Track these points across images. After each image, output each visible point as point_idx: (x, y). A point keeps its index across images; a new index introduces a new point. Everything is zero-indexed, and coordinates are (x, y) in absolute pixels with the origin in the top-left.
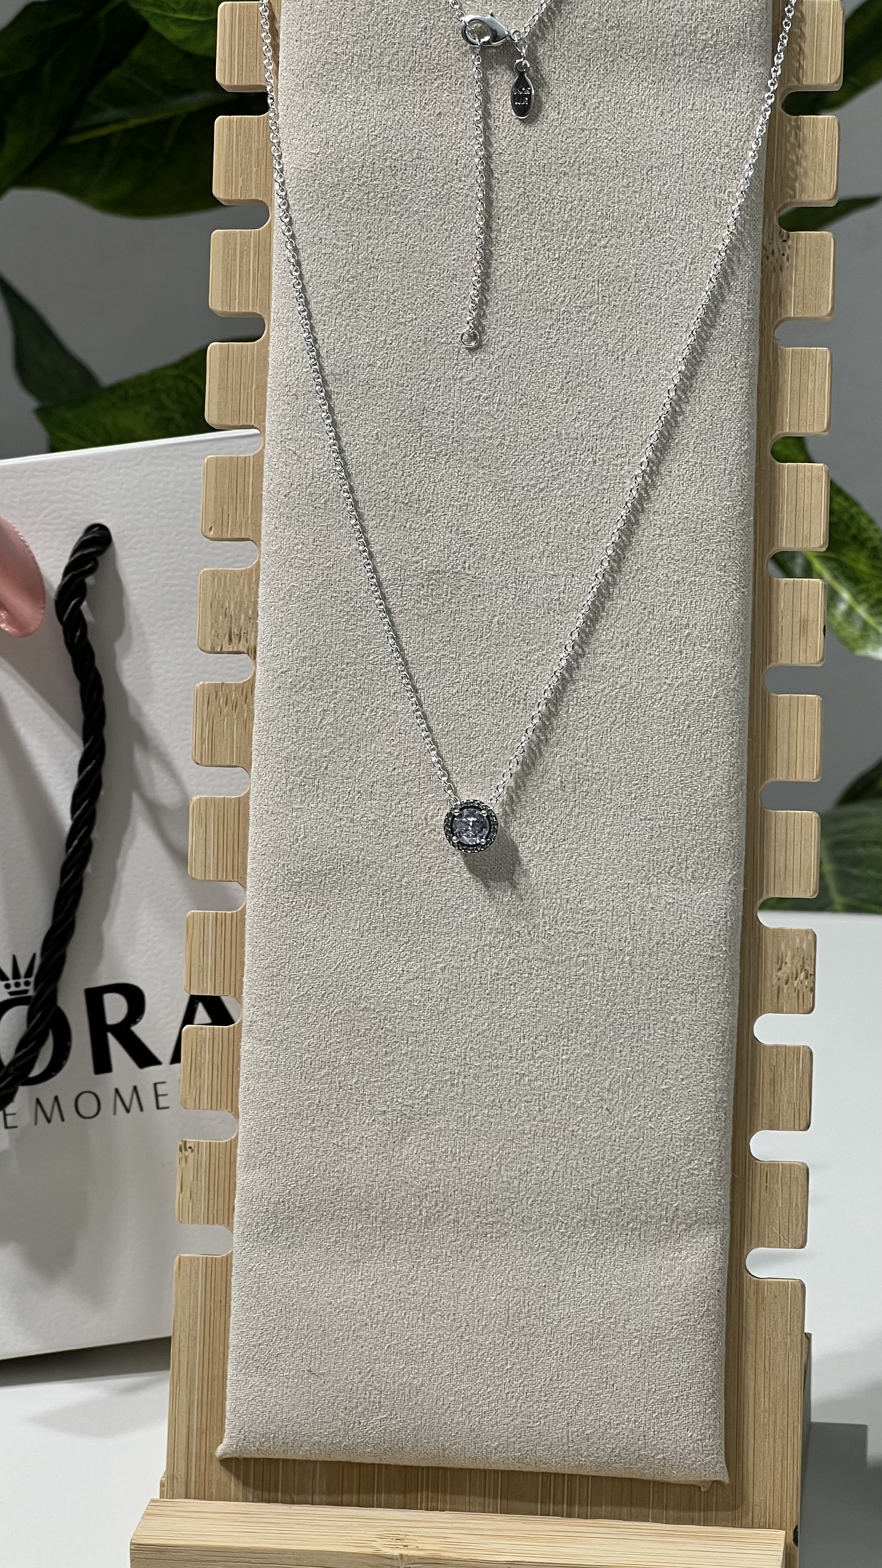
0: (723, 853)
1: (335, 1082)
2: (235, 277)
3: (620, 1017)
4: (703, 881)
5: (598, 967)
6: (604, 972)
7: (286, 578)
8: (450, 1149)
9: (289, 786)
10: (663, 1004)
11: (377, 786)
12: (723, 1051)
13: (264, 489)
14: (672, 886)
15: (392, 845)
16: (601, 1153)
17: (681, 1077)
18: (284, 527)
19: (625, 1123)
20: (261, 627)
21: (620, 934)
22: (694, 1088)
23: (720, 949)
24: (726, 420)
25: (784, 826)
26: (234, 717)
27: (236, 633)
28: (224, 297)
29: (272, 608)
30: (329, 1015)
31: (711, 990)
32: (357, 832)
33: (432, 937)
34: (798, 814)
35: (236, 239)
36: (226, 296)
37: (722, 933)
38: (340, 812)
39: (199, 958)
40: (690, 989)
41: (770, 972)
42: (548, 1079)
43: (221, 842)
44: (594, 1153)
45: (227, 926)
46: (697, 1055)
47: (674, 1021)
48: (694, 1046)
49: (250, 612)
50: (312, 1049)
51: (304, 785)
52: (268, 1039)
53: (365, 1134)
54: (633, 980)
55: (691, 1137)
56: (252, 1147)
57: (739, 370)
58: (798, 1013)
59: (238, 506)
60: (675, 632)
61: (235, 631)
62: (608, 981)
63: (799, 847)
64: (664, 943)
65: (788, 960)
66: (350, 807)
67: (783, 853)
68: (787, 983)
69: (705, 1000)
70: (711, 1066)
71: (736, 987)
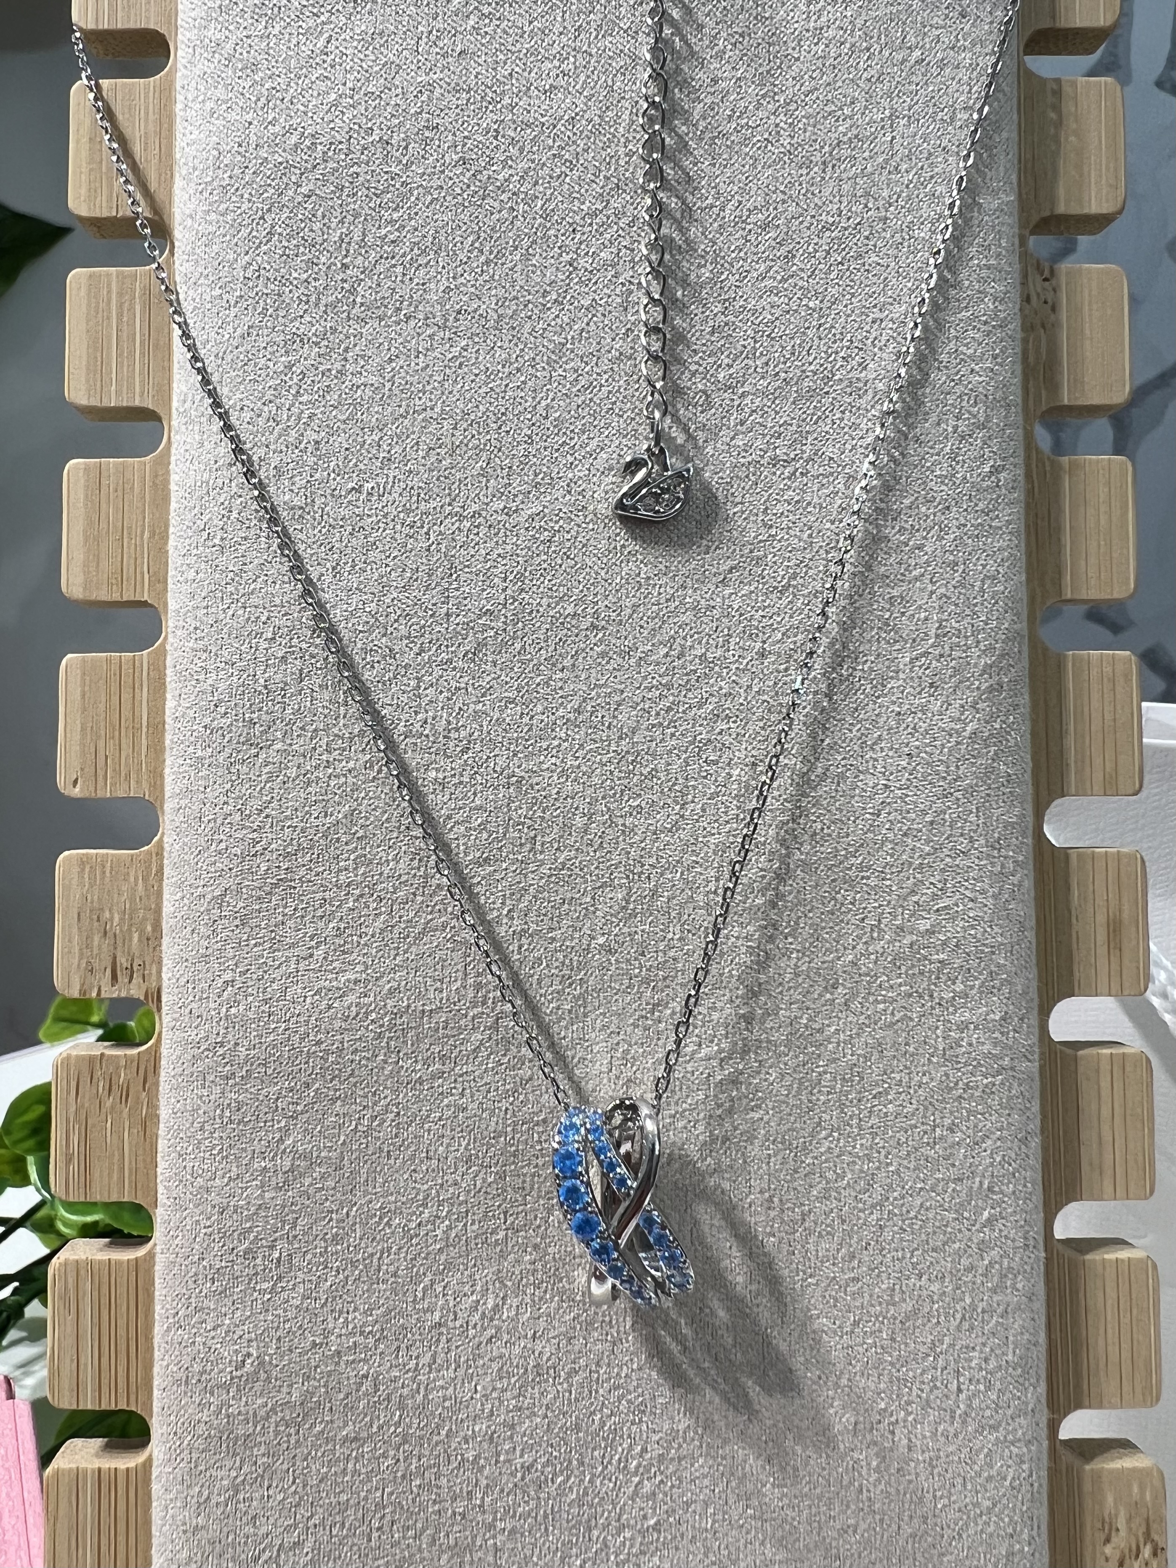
2: (109, 348)
13: (168, 713)
20: (166, 961)
25: (1099, 1284)
26: (125, 1114)
27: (125, 965)
28: (91, 382)
34: (1123, 1260)
35: (109, 285)
36: (95, 381)
41: (1090, 1546)
49: (151, 931)
61: (123, 962)
67: (1101, 1331)
68: (1121, 1565)
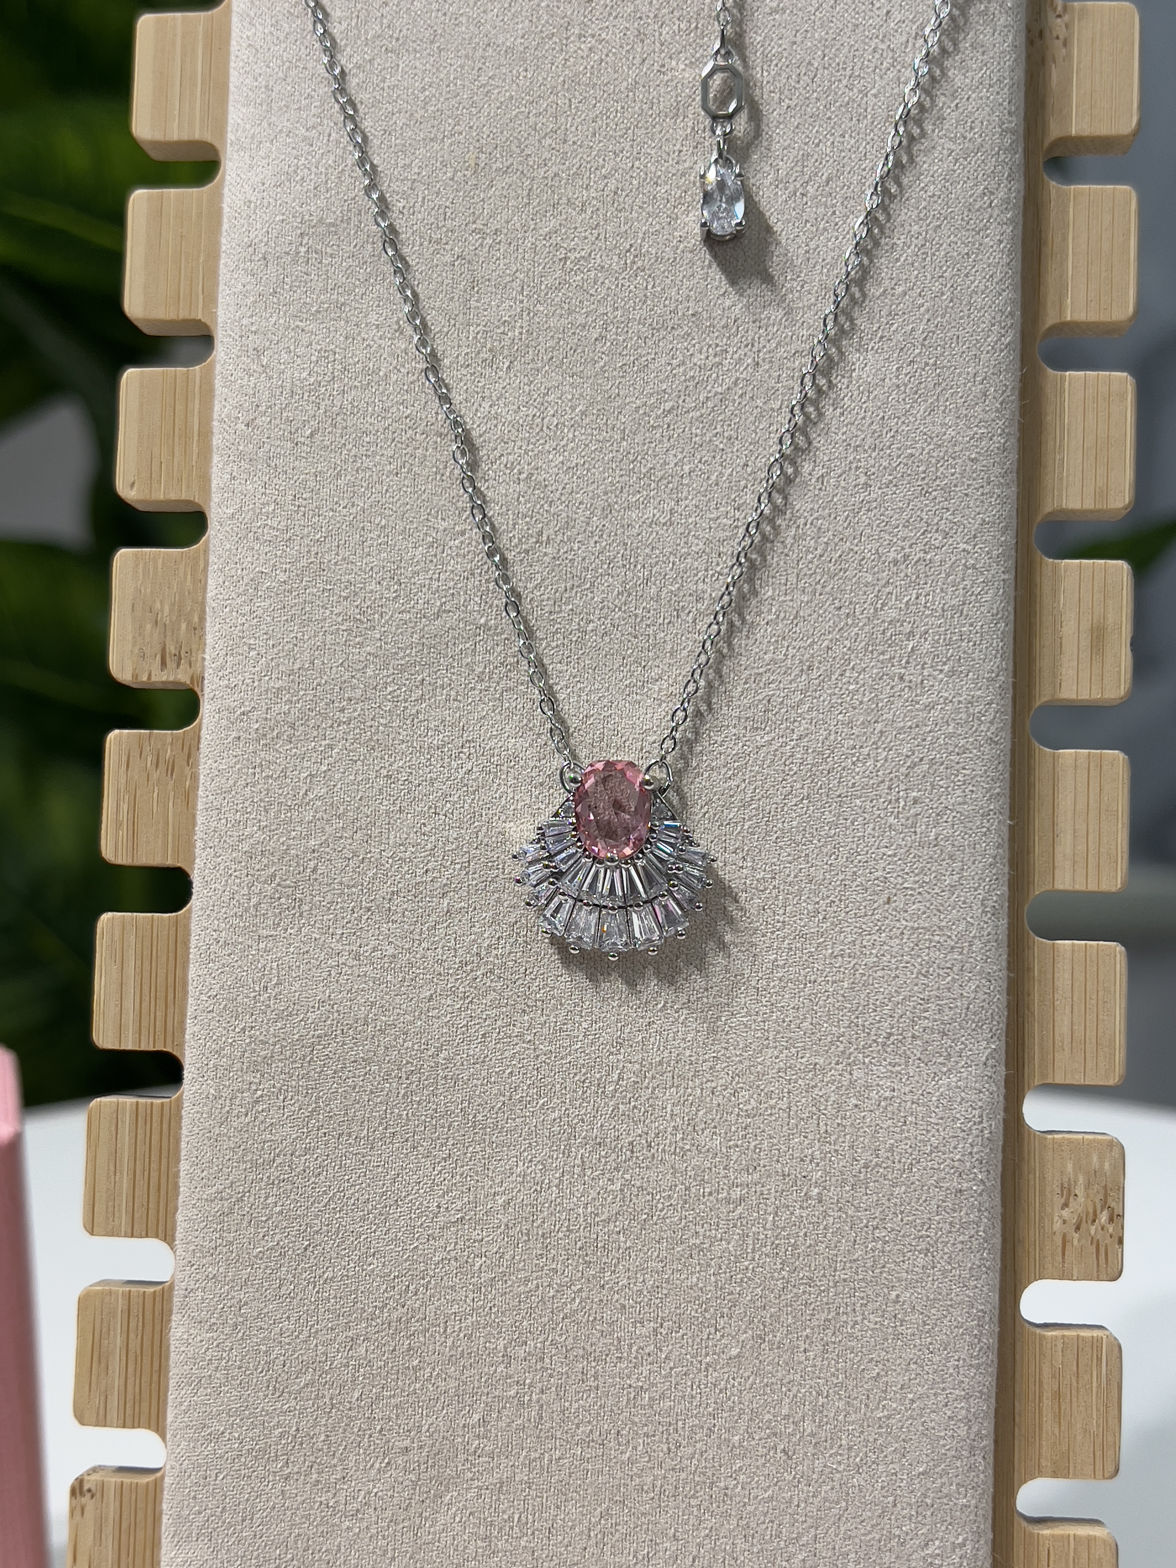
0: (974, 1014)
1: (323, 1396)
3: (804, 1292)
4: (941, 1060)
5: (766, 1205)
6: (776, 1214)
7: (249, 559)
8: (516, 1516)
9: (254, 901)
10: (878, 1271)
11: (397, 900)
12: (979, 1351)
13: (215, 416)
14: (889, 1067)
15: (422, 996)
16: (775, 1526)
17: (910, 1396)
18: (245, 476)
19: (815, 1476)
20: (209, 639)
21: (802, 1150)
22: (933, 1416)
23: (972, 1176)
24: (976, 293)
25: (1068, 967)
26: (170, 787)
27: (173, 652)
29: (227, 610)
30: (315, 1282)
31: (960, 1246)
32: (365, 975)
33: (488, 1150)
34: (1091, 946)
37: (975, 1150)
38: (338, 942)
39: (108, 1177)
40: (923, 1246)
41: (1049, 1210)
42: (683, 1397)
43: (146, 988)
44: (764, 1526)
45: (154, 1125)
46: (936, 1359)
47: (896, 1301)
48: (931, 1344)
49: (196, 619)
50: (287, 1340)
51: (280, 898)
52: (213, 1320)
53: (374, 1487)
54: (825, 1229)
55: (929, 1501)
56: (186, 1503)
57: (996, 212)
58: (1098, 1279)
59: (177, 448)
60: (890, 646)
61: (171, 648)
62: (783, 1229)
63: (1094, 1002)
64: (877, 1165)
65: (1079, 1190)
66: (355, 933)
67: (1068, 1011)
68: (1078, 1228)
69: (949, 1263)
70: (961, 1378)
71: (997, 1241)
